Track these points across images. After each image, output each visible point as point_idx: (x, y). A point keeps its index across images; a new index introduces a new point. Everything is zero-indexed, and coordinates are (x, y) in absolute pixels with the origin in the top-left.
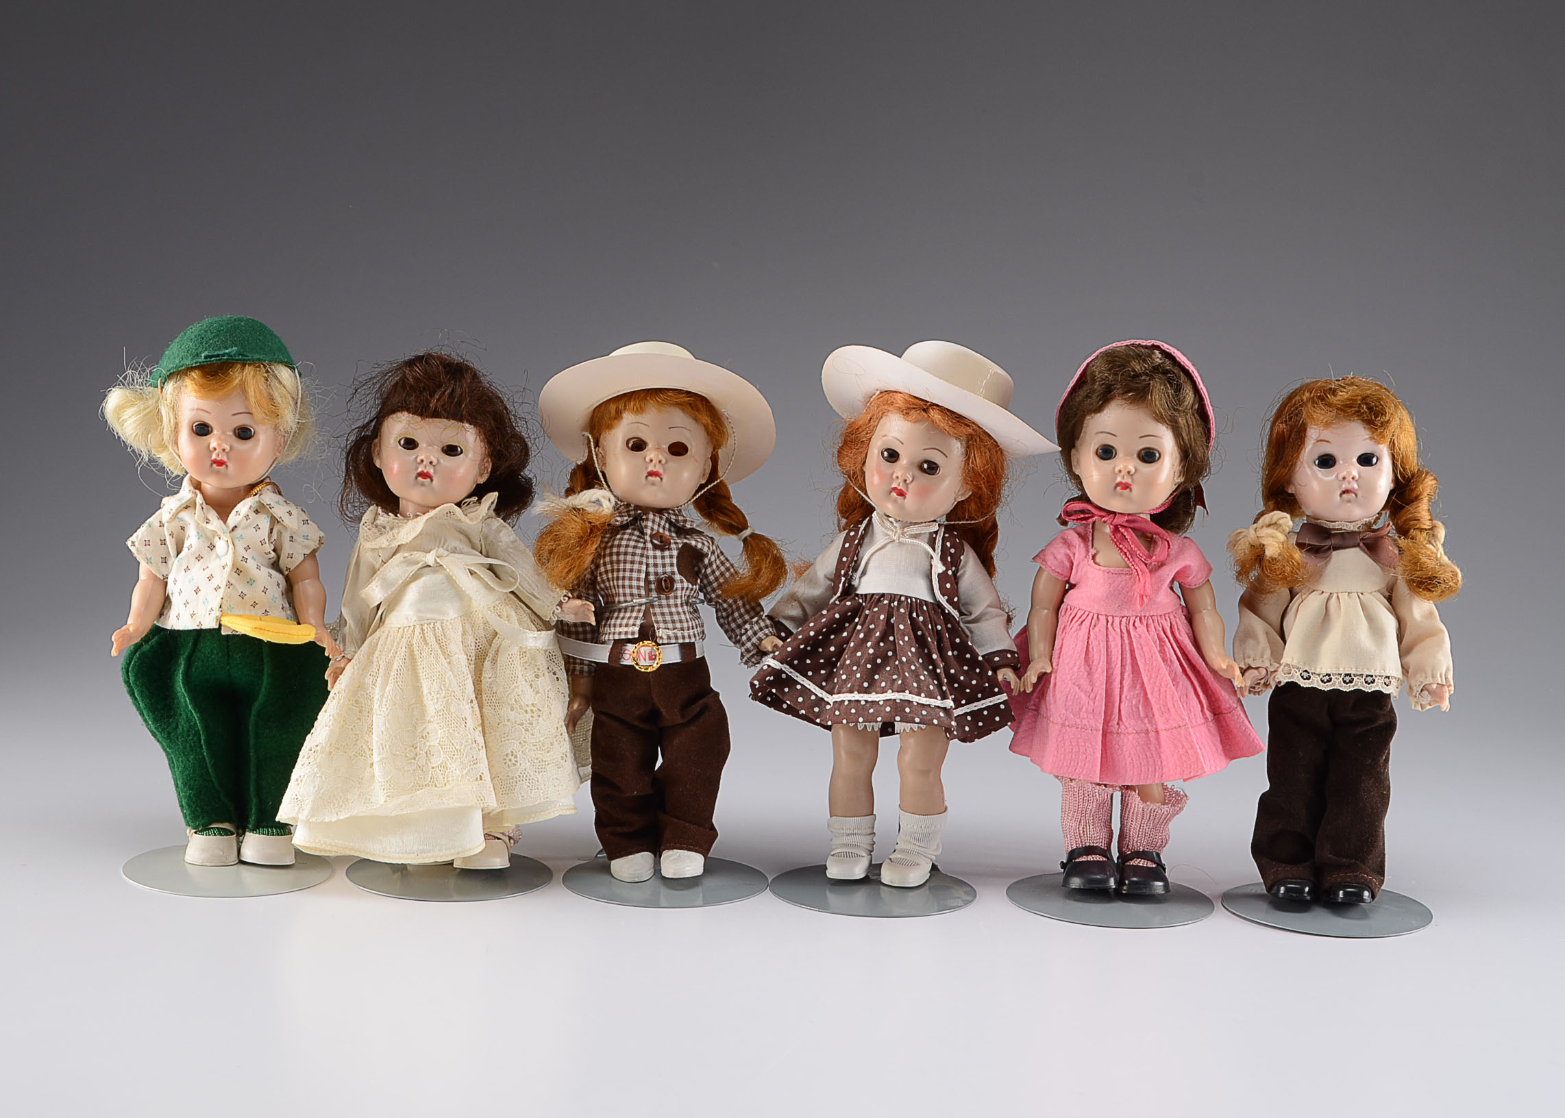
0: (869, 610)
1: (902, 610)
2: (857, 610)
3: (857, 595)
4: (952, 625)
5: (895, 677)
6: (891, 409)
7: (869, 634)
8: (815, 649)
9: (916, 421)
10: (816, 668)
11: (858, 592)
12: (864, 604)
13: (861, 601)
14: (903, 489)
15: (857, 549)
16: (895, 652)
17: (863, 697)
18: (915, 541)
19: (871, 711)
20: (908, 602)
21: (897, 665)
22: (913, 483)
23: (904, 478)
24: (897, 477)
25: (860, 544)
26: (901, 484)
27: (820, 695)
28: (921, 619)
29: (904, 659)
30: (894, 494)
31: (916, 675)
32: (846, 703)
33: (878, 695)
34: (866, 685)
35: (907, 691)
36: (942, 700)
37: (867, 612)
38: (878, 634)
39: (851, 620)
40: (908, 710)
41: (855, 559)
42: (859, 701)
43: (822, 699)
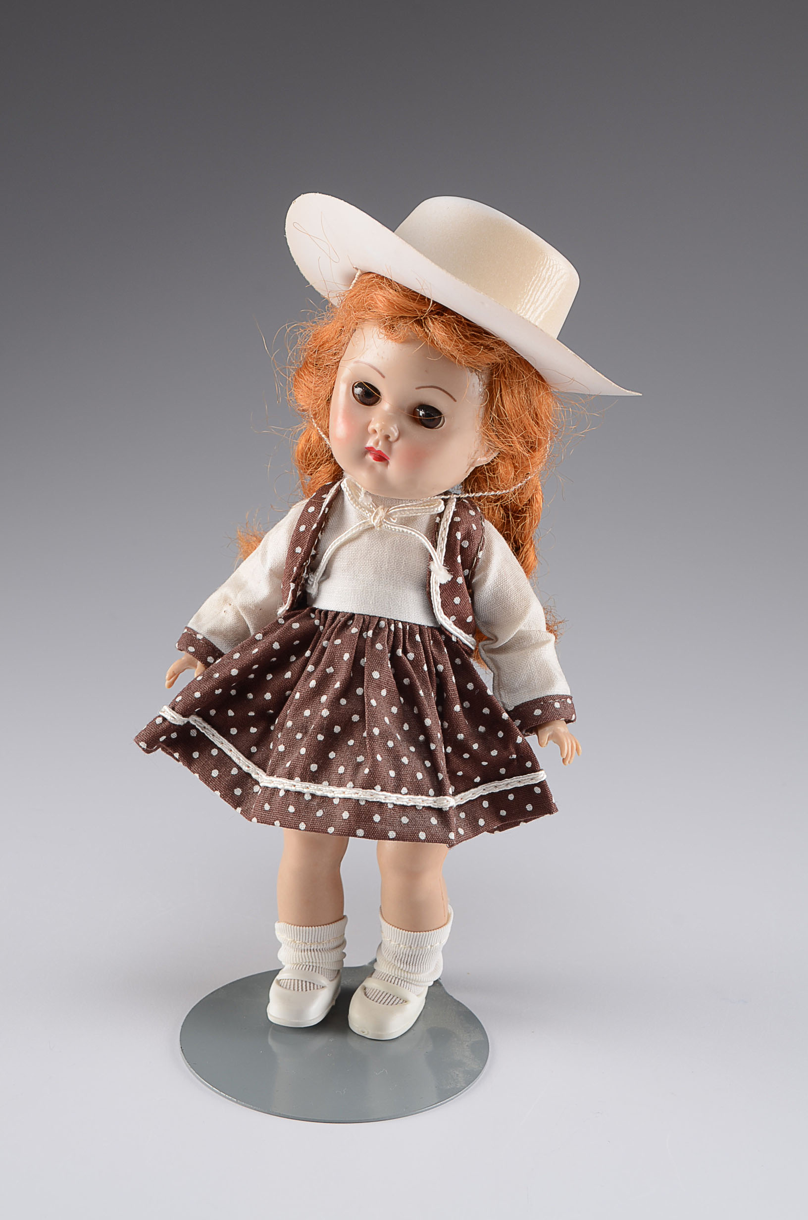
0: (328, 639)
1: (379, 646)
2: (309, 637)
3: (314, 610)
4: (461, 660)
5: (360, 759)
6: (367, 317)
7: (324, 681)
8: (242, 694)
9: (406, 341)
10: (243, 724)
11: (316, 606)
12: (321, 627)
13: (317, 622)
14: (383, 451)
15: (317, 536)
16: (362, 716)
17: (309, 789)
18: (405, 530)
19: (320, 813)
20: (390, 629)
21: (365, 737)
22: (400, 442)
23: (384, 433)
24: (375, 431)
25: (320, 529)
26: (380, 443)
27: (245, 769)
28: (411, 656)
29: (376, 731)
30: (370, 457)
31: (394, 756)
32: (282, 793)
33: (332, 788)
34: (314, 767)
35: (378, 787)
36: (436, 795)
37: (325, 643)
38: (338, 685)
39: (299, 652)
40: (377, 818)
41: (313, 552)
42: (300, 794)
43: (249, 775)
